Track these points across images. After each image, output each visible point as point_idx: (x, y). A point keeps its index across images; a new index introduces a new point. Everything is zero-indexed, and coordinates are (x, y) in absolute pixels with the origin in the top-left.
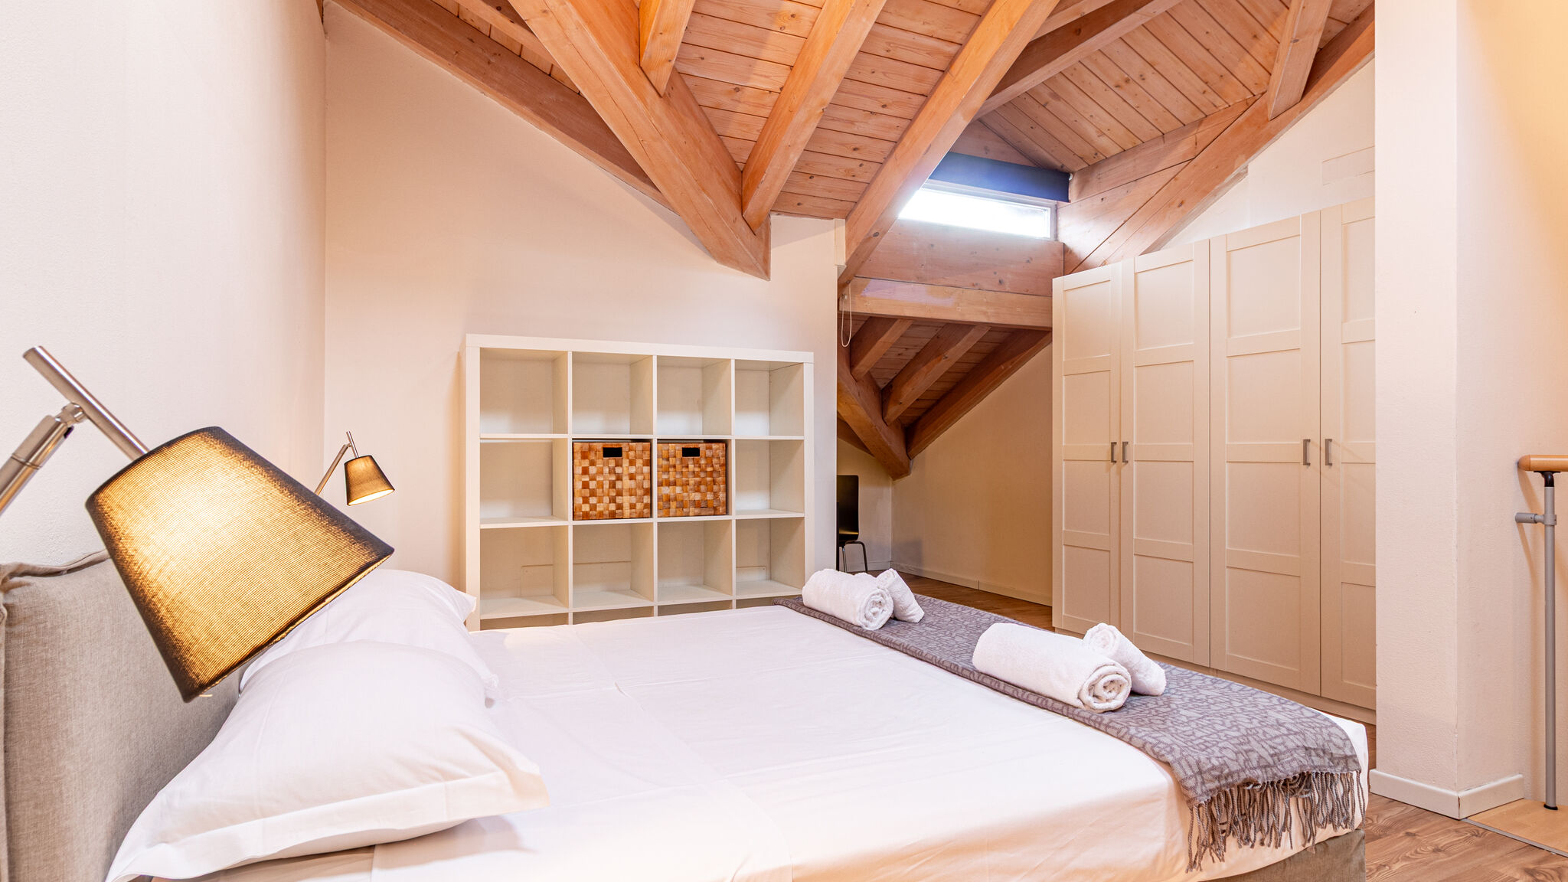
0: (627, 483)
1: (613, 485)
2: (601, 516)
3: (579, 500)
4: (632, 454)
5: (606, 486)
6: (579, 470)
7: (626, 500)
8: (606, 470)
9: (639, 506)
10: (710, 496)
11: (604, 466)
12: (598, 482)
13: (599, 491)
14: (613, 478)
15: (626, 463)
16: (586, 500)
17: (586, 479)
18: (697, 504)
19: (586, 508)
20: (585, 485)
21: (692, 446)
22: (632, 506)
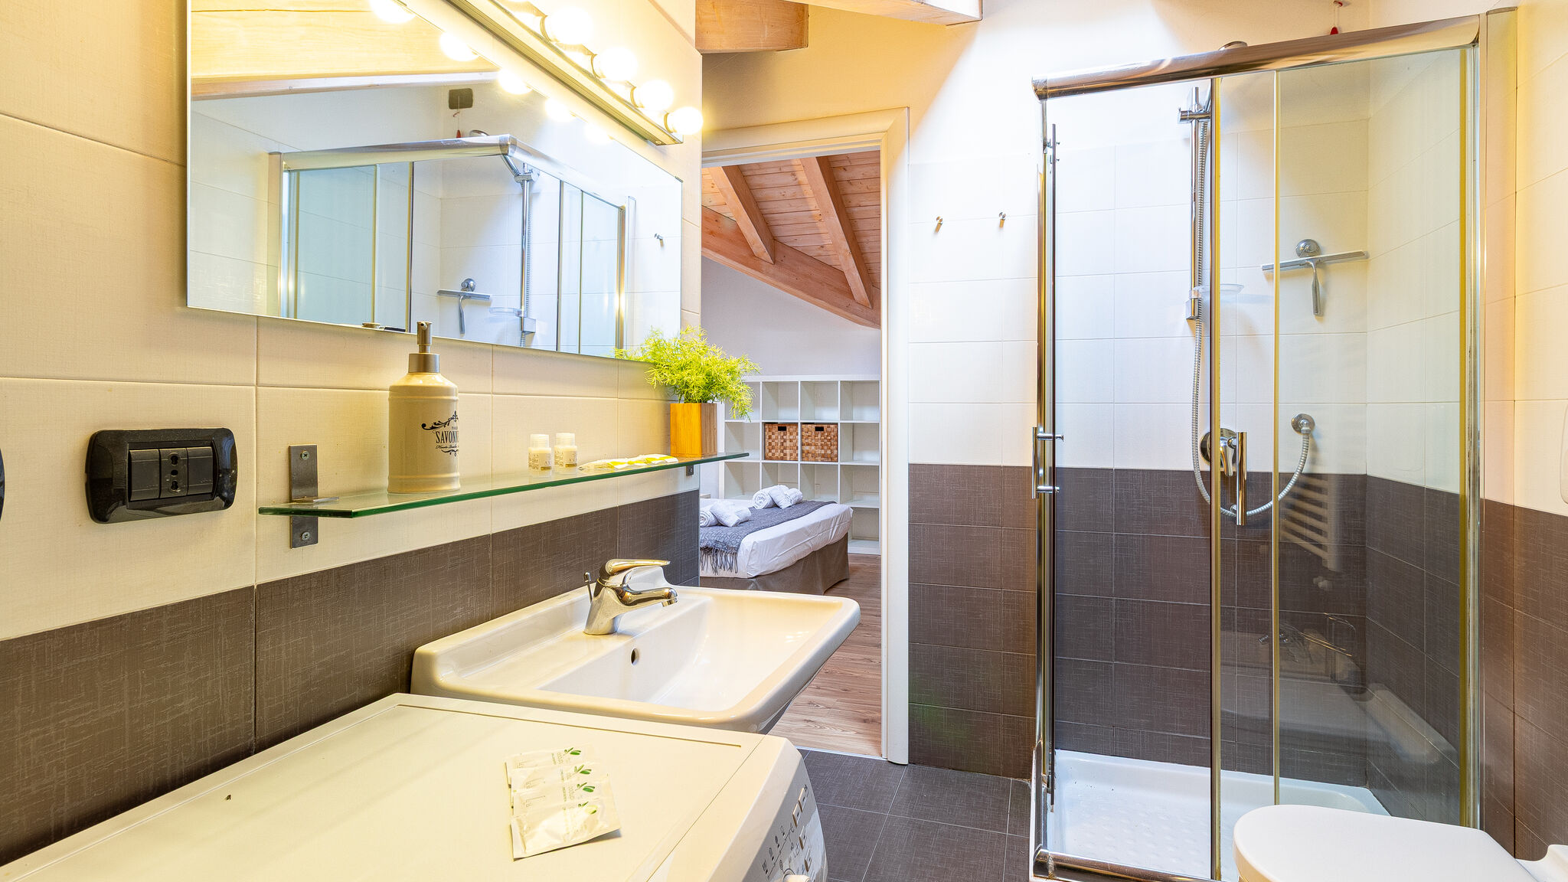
0: (788, 443)
1: (782, 444)
2: (777, 459)
3: (767, 451)
4: (790, 429)
5: (778, 445)
6: (767, 437)
7: (788, 451)
8: (778, 437)
9: (794, 455)
10: (829, 452)
11: (777, 434)
12: (775, 443)
13: (775, 447)
14: (781, 441)
15: (788, 434)
16: (769, 452)
17: (770, 441)
18: (823, 456)
19: (770, 454)
20: (770, 444)
21: (820, 426)
22: (791, 455)
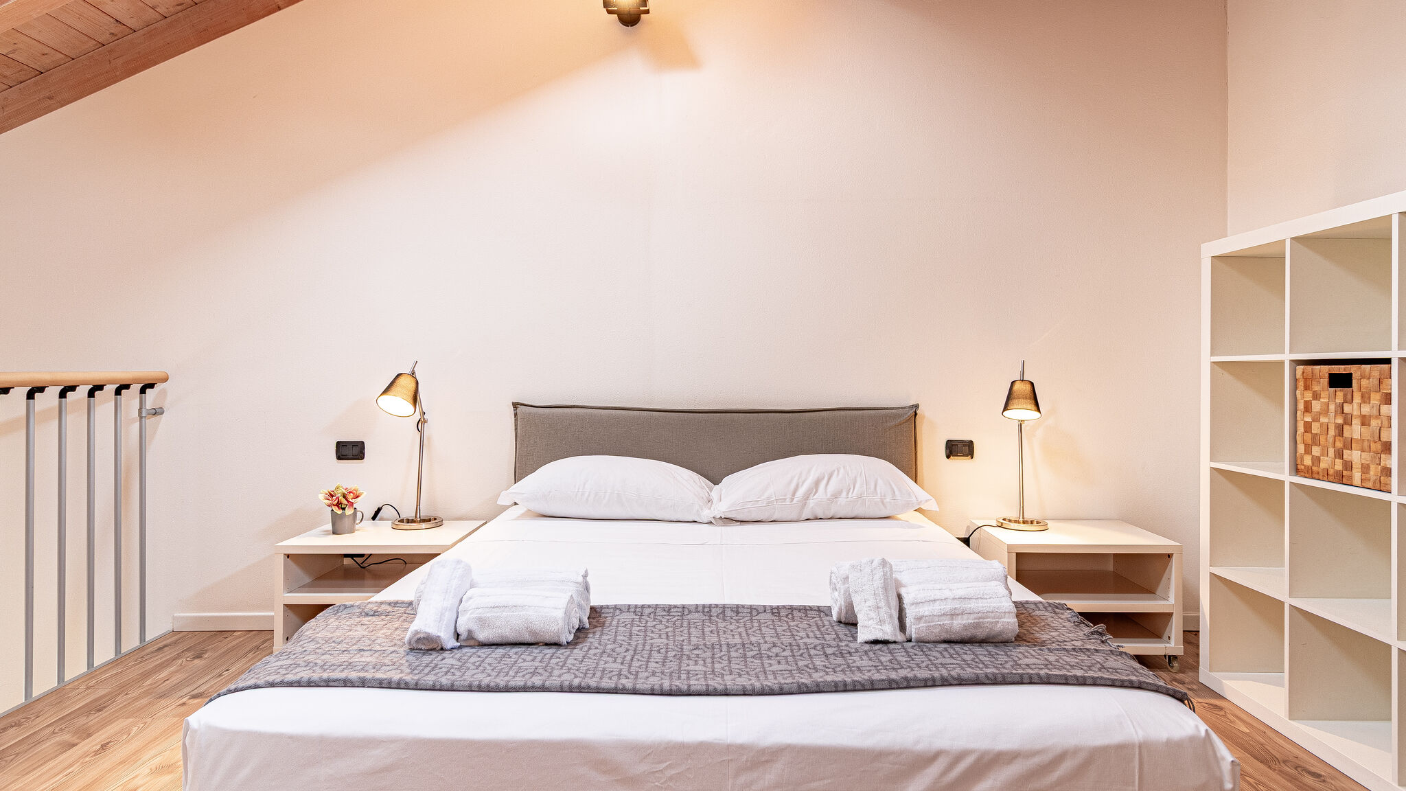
0: (1355, 431)
1: (1340, 430)
2: (1326, 476)
3: (1301, 449)
4: (1364, 382)
5: (1332, 432)
6: (1301, 406)
7: (1355, 456)
8: (1332, 407)
9: (1374, 471)
11: (1331, 399)
12: (1322, 424)
13: (1323, 439)
14: (1340, 421)
15: (1357, 399)
16: (1308, 450)
17: (1308, 419)
19: (1308, 461)
20: (1308, 427)
22: (1365, 468)
